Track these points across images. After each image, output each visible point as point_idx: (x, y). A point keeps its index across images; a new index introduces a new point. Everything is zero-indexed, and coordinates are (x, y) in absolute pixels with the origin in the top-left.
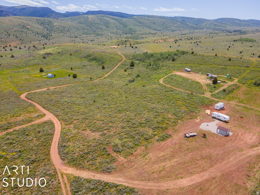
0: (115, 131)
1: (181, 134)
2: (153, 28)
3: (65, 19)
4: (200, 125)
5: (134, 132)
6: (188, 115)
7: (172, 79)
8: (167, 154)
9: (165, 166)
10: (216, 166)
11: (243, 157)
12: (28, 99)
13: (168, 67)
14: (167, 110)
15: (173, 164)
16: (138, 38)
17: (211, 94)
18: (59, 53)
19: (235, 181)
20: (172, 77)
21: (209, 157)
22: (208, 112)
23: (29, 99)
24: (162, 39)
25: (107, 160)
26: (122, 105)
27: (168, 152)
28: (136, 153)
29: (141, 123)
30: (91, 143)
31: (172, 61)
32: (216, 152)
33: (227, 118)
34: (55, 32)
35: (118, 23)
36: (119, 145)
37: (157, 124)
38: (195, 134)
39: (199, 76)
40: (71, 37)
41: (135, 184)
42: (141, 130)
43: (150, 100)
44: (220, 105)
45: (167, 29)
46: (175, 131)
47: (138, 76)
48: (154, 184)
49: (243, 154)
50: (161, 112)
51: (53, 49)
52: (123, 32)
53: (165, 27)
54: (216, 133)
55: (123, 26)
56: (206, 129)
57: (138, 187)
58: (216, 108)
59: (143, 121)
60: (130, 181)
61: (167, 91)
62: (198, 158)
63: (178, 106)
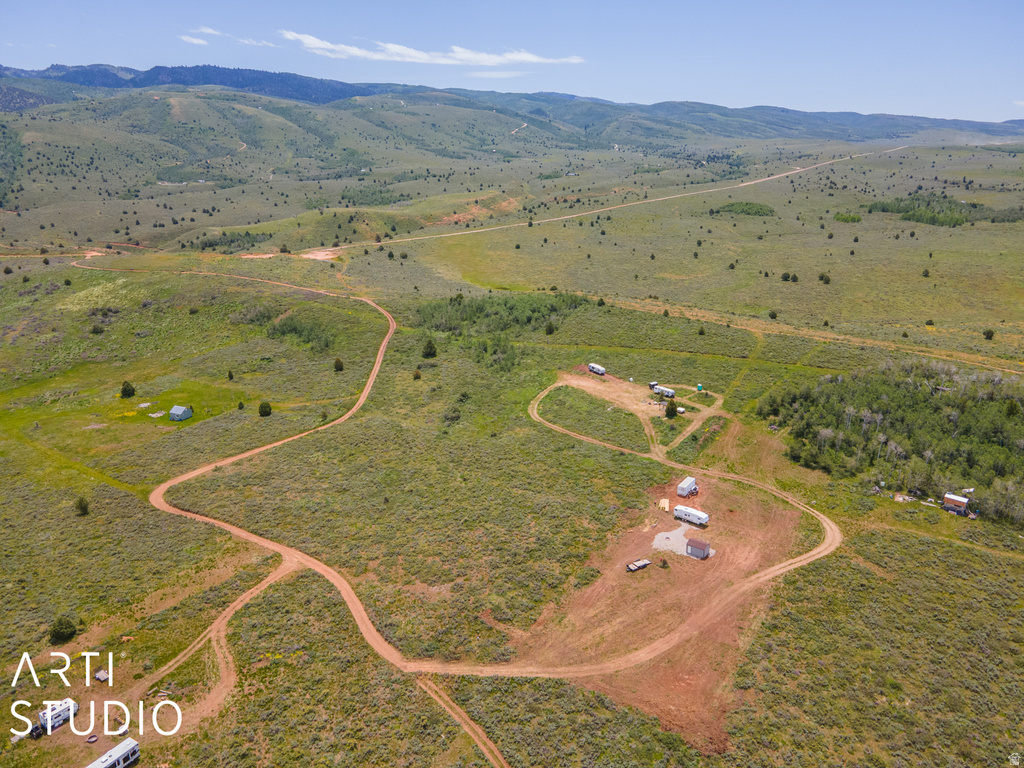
0: (480, 577)
1: (619, 566)
2: (434, 147)
3: (64, 110)
4: (653, 540)
5: (523, 574)
6: (623, 516)
7: (562, 403)
8: (602, 611)
9: (603, 634)
10: (688, 622)
11: (734, 596)
12: (183, 510)
13: (539, 359)
14: (577, 508)
15: (616, 628)
16: (388, 195)
17: (665, 449)
18: (145, 306)
19: (720, 640)
20: (561, 398)
21: (677, 606)
22: (665, 503)
23: (188, 511)
24: (477, 202)
25: (491, 639)
26: (464, 504)
27: (602, 606)
28: (542, 618)
29: (529, 551)
30: (442, 611)
31: (547, 334)
32: (689, 594)
33: (703, 516)
34: (35, 174)
35: (295, 126)
36: (503, 606)
37: (564, 547)
38: (646, 562)
39: (630, 389)
40: (109, 194)
41: (560, 673)
42: (537, 568)
43: (529, 483)
44: (687, 484)
45: (485, 148)
46: (606, 560)
47: (465, 397)
48: (593, 667)
49: (733, 592)
50: (564, 514)
51: (110, 286)
52: (322, 164)
53: (474, 140)
54: (685, 554)
55: (318, 139)
56: (665, 548)
57: (566, 676)
58: (679, 492)
59: (533, 545)
60: (550, 669)
61: (560, 449)
62: (658, 611)
63: (597, 494)
